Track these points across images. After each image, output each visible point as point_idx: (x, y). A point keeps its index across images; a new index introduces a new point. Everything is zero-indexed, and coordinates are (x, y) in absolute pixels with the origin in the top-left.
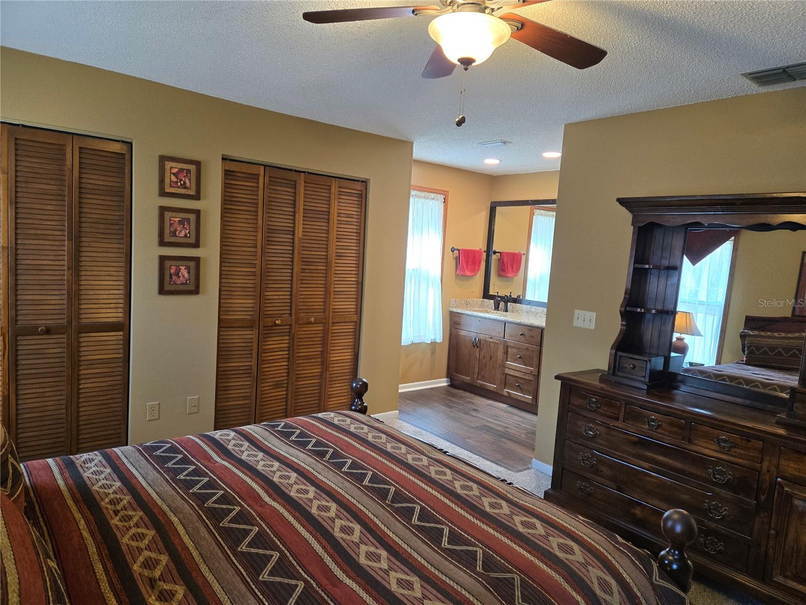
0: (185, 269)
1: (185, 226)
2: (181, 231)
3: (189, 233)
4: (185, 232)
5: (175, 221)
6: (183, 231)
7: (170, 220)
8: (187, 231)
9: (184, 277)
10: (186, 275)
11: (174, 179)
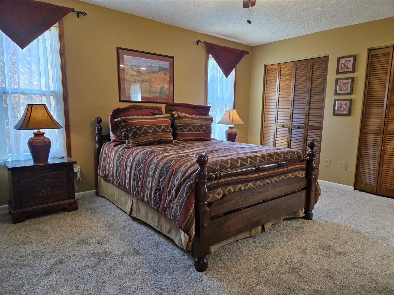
0: (344, 104)
1: (346, 86)
2: (344, 88)
3: (348, 88)
4: (346, 88)
5: (342, 84)
6: (345, 88)
7: (340, 84)
8: (347, 88)
9: (344, 108)
10: (345, 107)
11: (343, 66)
